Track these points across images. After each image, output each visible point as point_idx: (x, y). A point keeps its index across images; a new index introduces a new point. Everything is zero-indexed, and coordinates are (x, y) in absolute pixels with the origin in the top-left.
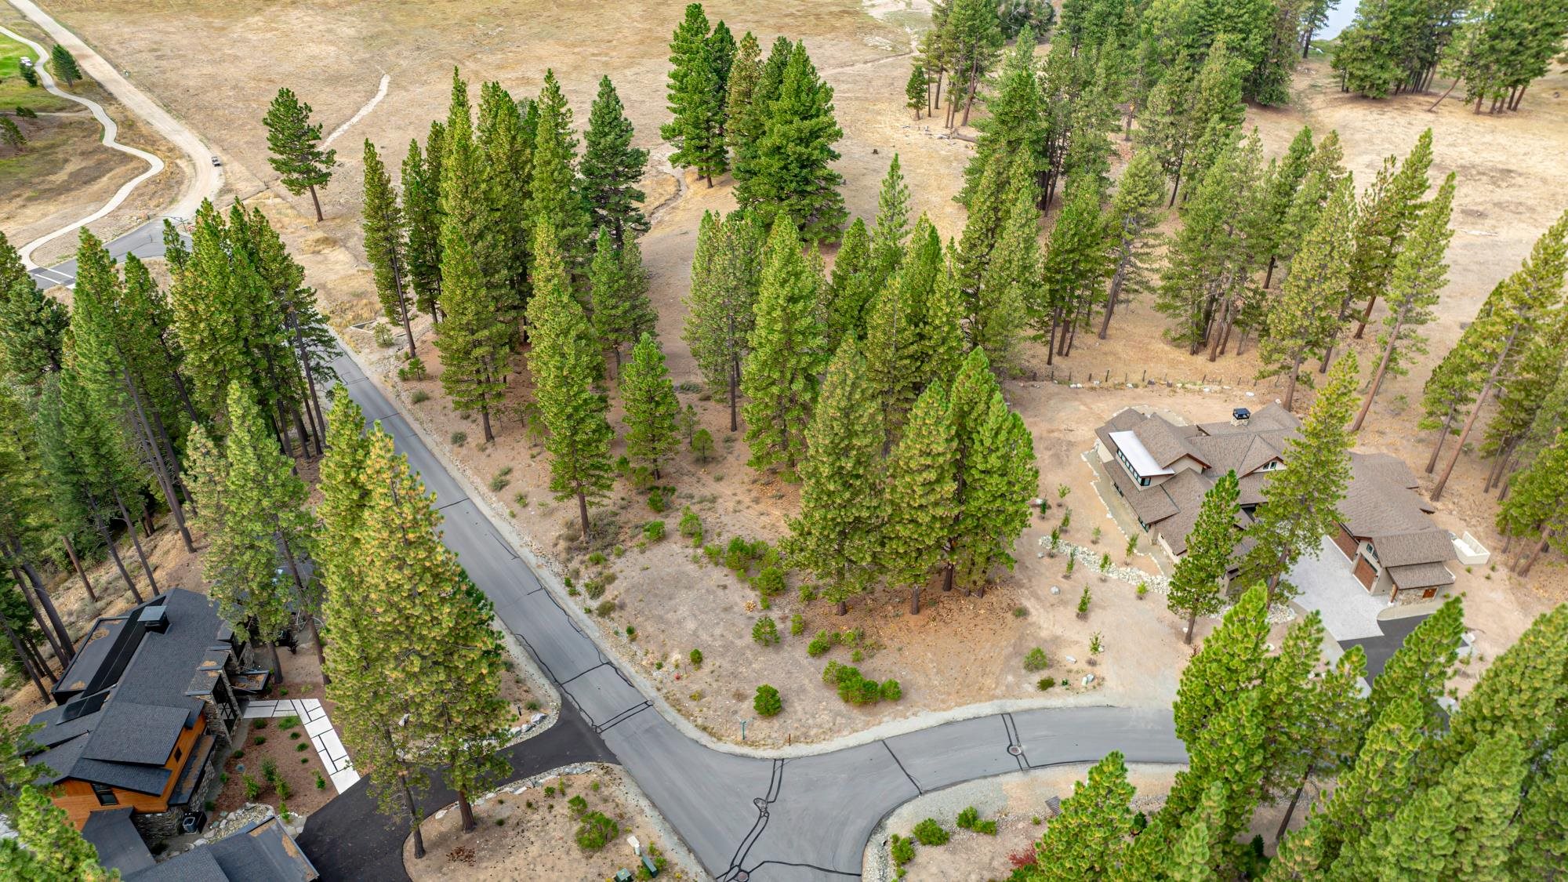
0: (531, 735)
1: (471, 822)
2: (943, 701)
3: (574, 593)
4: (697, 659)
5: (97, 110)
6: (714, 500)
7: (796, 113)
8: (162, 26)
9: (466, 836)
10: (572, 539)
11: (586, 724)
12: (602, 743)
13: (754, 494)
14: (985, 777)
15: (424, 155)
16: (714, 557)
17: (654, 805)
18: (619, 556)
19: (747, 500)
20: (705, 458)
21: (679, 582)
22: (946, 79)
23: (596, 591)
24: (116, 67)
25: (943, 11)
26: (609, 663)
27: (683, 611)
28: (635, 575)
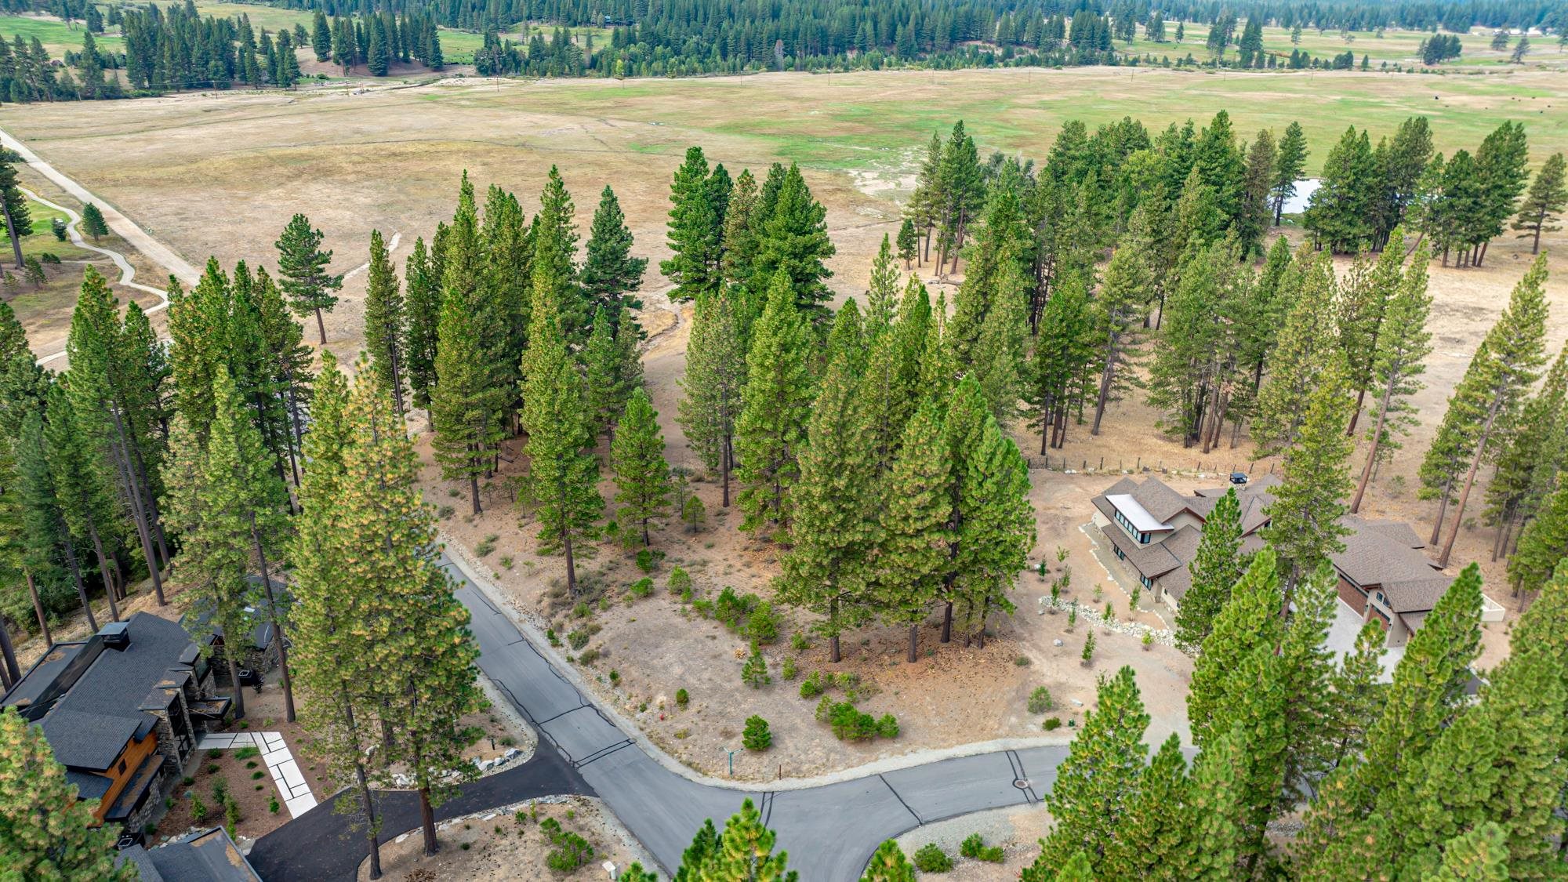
0: (504, 769)
1: (433, 845)
2: (943, 740)
3: (556, 644)
4: (683, 700)
5: (118, 259)
6: (704, 563)
7: (790, 230)
8: (188, 196)
9: (427, 859)
10: (556, 596)
11: (563, 759)
12: (580, 778)
13: (746, 559)
14: (990, 809)
15: (429, 253)
16: (703, 610)
17: (633, 834)
18: (605, 609)
19: (738, 565)
20: (696, 526)
21: (667, 632)
22: (935, 235)
23: (580, 641)
24: (141, 226)
25: (931, 170)
26: (591, 705)
27: (669, 657)
28: (621, 626)
